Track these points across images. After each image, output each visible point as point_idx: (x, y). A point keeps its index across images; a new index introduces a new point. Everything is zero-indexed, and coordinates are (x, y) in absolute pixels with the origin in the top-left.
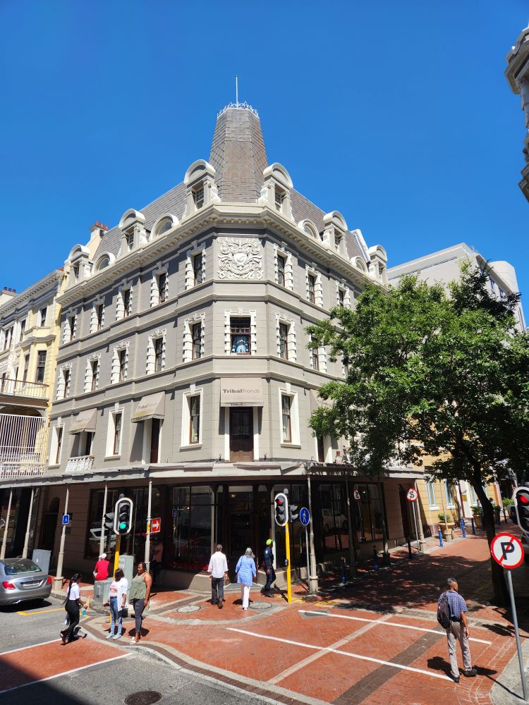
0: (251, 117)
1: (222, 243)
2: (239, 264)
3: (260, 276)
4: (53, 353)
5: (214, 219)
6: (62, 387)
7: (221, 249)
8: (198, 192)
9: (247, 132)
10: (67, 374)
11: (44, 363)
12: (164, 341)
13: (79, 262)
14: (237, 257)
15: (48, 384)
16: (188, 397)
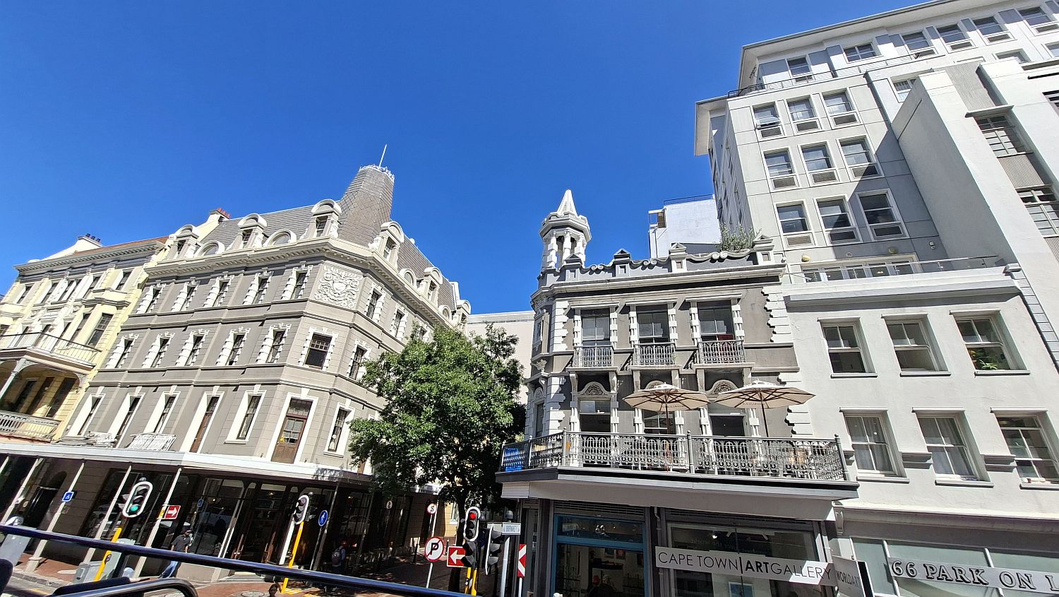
0: (387, 179)
1: (327, 269)
2: (336, 291)
3: (353, 306)
4: (121, 317)
5: (326, 250)
6: (117, 357)
7: (325, 275)
8: (321, 222)
9: (380, 190)
10: (128, 344)
11: (105, 327)
12: (245, 338)
13: (185, 241)
14: (336, 285)
15: (101, 349)
16: (249, 396)
